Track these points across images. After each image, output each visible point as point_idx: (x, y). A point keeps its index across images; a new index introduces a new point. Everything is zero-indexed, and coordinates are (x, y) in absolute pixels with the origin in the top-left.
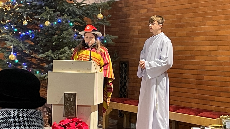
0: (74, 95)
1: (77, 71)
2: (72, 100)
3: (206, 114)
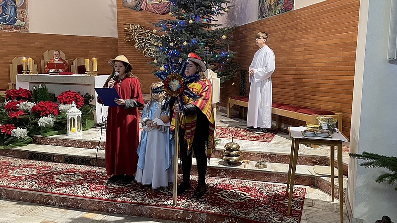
3: (304, 110)
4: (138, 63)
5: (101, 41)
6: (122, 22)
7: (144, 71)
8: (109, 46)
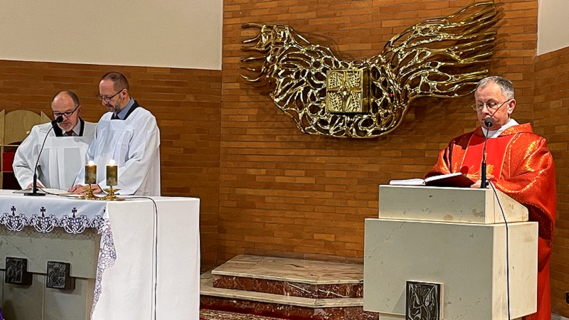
0: (435, 291)
1: (445, 218)
2: (427, 304)
4: (280, 152)
5: (168, 83)
6: (238, 20)
7: (299, 180)
8: (191, 98)
